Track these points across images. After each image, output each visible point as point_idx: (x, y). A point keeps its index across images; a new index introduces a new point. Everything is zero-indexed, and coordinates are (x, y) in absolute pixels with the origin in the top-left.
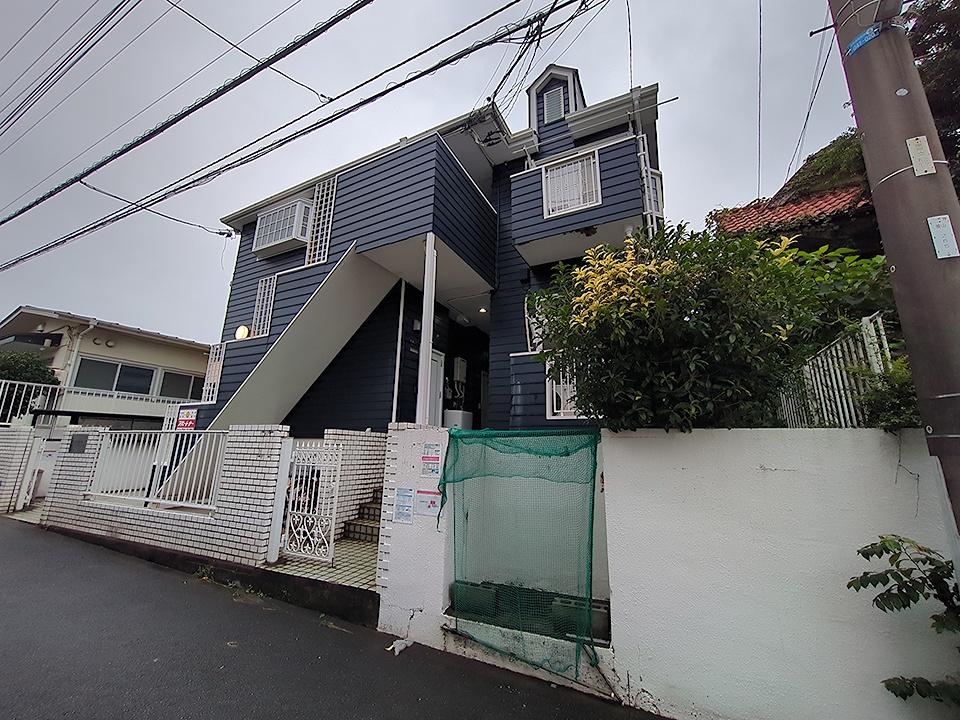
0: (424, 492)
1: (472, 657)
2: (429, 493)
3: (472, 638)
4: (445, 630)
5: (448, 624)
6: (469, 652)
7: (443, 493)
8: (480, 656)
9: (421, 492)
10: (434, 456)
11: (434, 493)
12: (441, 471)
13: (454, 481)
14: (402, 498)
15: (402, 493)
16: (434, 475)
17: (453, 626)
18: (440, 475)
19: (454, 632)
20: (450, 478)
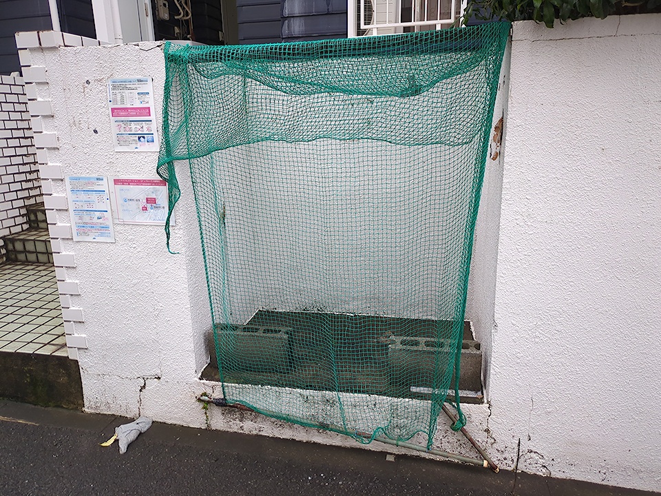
0: (129, 182)
1: (254, 432)
2: (139, 182)
3: (251, 410)
4: (206, 402)
5: (209, 391)
6: (249, 426)
7: (170, 181)
8: (268, 430)
9: (124, 182)
10: (137, 104)
11: (151, 183)
12: (158, 138)
13: (190, 157)
14: (83, 196)
15: (83, 186)
16: (144, 147)
17: (218, 395)
18: (156, 146)
19: (222, 403)
20: (180, 149)
